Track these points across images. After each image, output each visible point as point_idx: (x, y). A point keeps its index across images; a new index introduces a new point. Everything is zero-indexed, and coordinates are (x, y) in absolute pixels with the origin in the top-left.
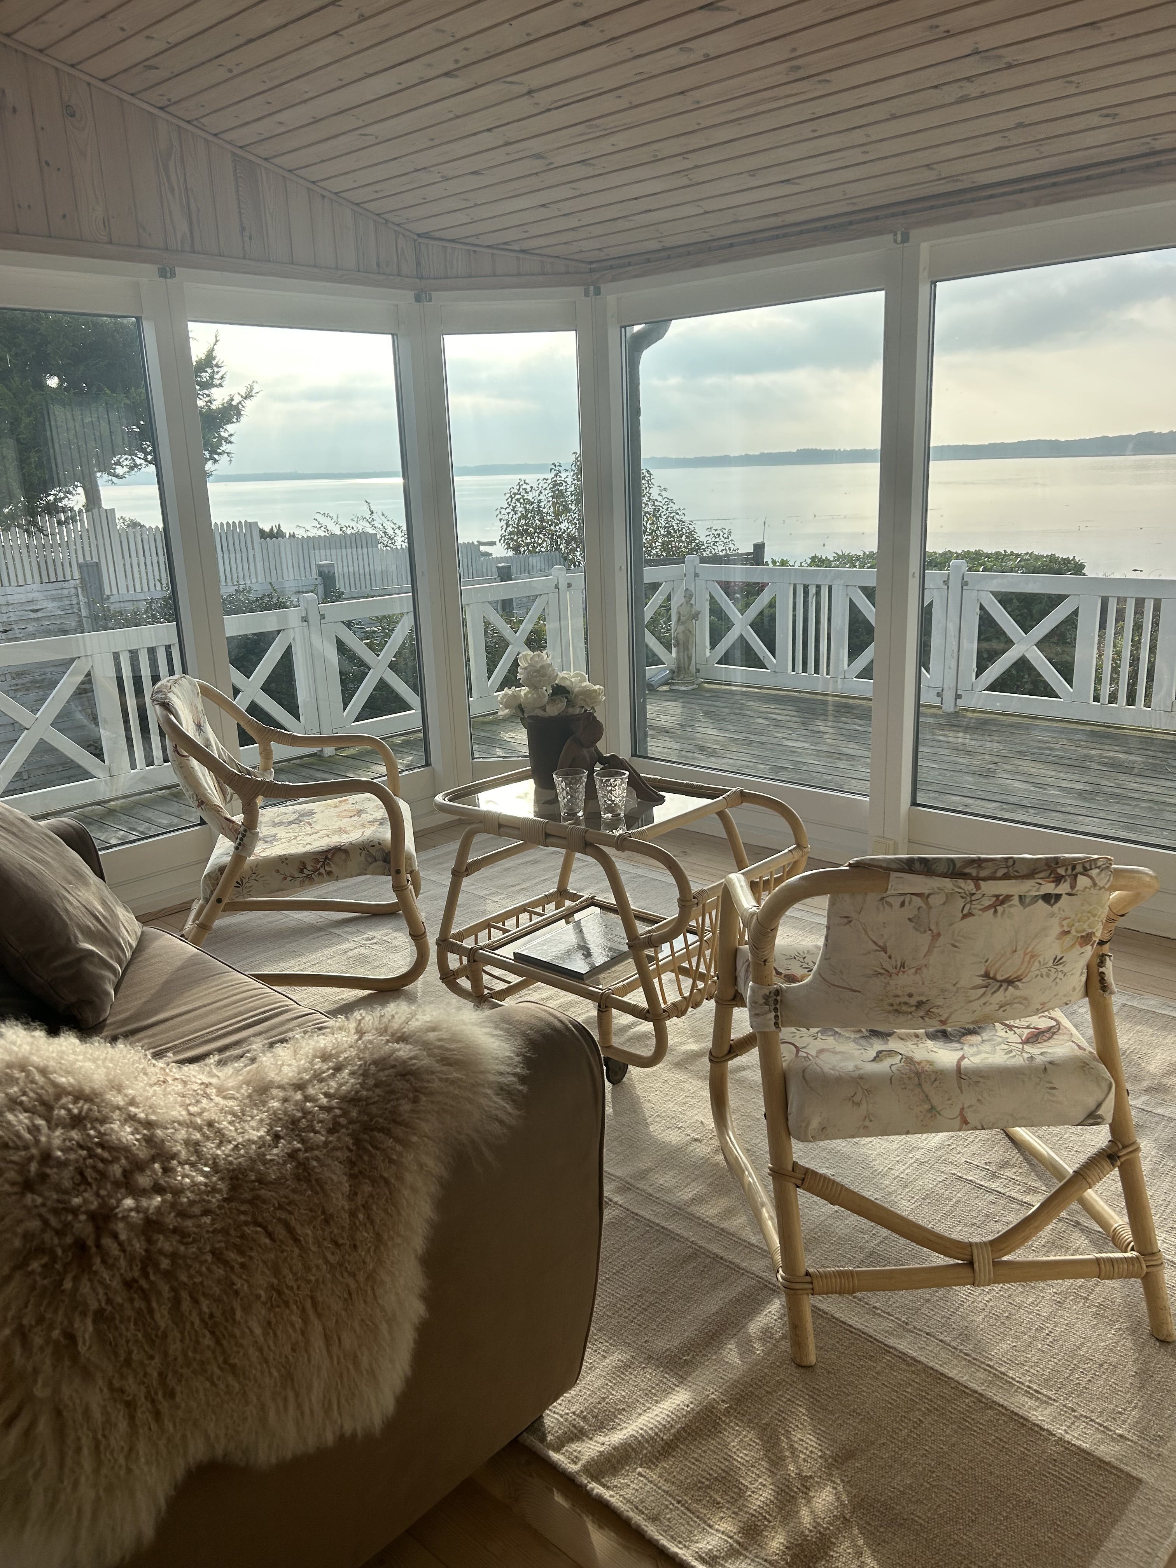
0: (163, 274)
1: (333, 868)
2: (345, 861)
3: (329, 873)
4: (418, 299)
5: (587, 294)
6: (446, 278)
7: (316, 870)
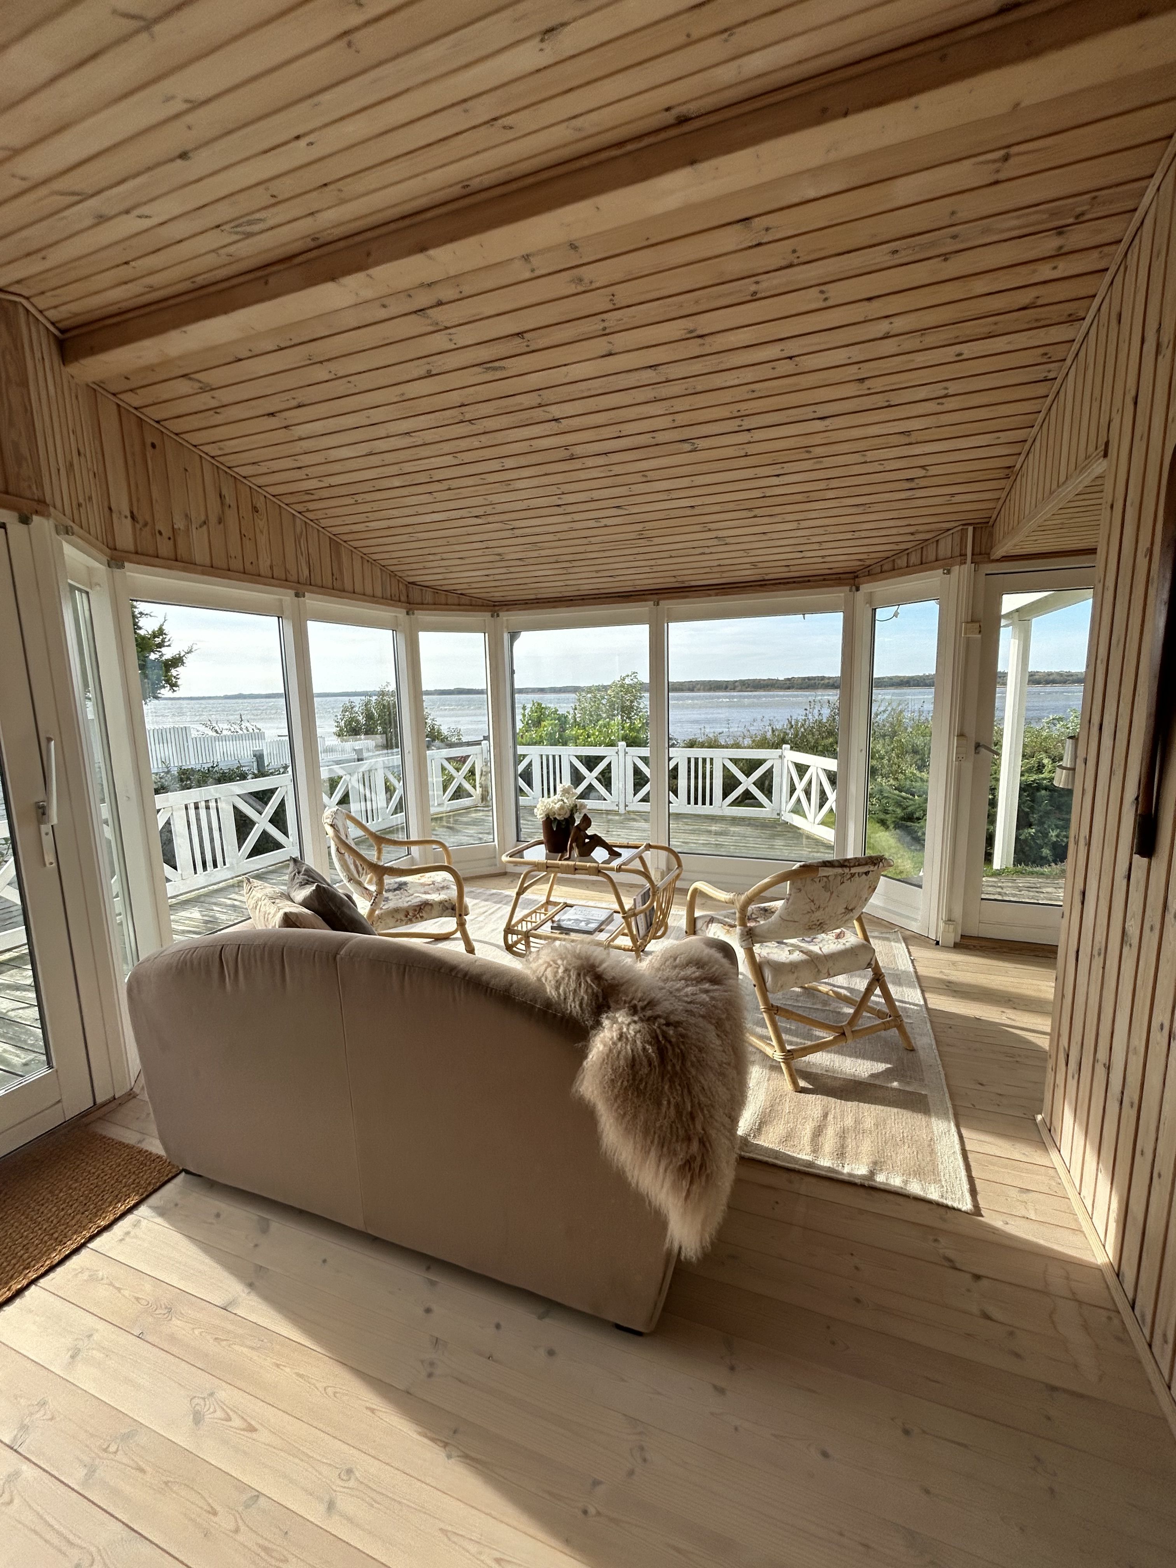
0: (297, 595)
1: (424, 914)
2: (431, 910)
3: (422, 917)
4: (408, 613)
5: (492, 616)
6: (422, 604)
7: (414, 916)
